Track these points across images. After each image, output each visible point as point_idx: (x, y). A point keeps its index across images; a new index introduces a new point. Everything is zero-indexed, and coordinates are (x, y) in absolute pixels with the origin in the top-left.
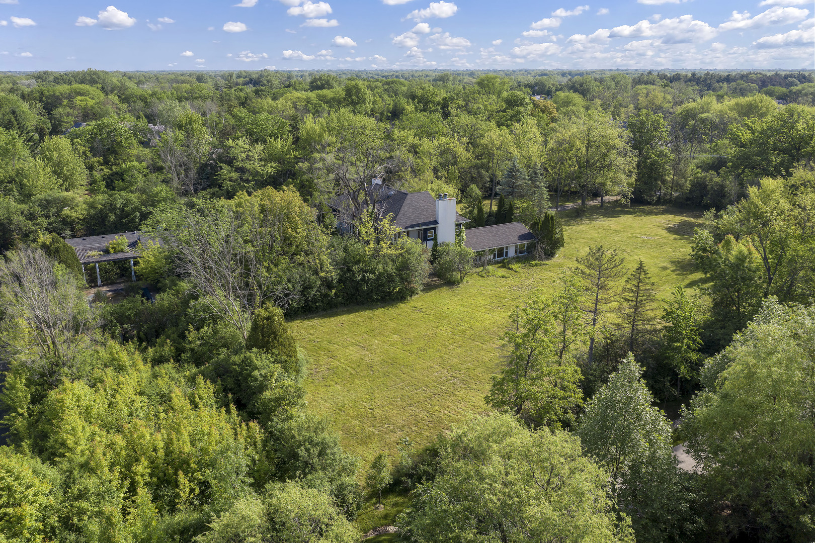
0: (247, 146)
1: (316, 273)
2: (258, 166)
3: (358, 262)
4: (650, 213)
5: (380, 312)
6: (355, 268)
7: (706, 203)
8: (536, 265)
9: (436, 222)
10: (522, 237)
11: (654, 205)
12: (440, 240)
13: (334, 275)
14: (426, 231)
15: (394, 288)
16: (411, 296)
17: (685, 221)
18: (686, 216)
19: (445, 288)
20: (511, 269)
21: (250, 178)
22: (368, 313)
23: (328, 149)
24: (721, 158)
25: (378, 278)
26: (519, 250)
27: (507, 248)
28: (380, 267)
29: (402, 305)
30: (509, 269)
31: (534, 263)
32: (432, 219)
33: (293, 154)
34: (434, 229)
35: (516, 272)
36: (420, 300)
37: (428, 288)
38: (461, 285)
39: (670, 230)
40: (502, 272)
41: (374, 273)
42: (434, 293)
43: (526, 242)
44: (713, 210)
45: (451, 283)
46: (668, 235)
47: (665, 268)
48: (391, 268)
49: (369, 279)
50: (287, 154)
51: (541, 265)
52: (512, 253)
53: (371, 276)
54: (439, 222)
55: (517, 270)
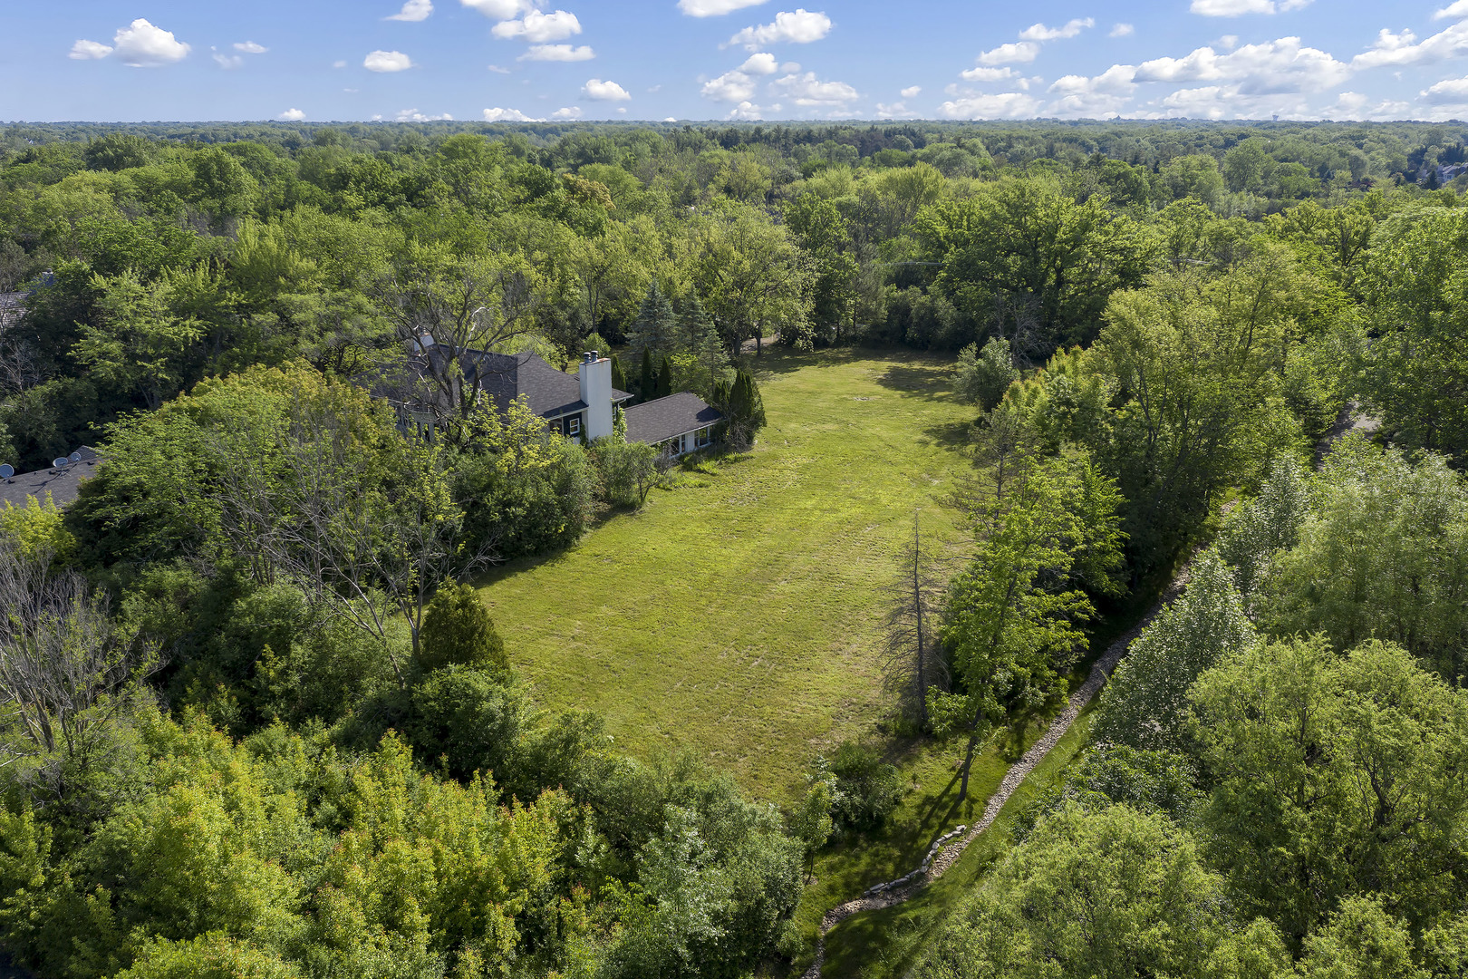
0: (137, 287)
1: (423, 517)
2: (165, 327)
3: (488, 488)
4: (836, 361)
5: (541, 571)
6: (489, 500)
7: (913, 338)
8: (736, 460)
9: (582, 404)
10: (702, 416)
11: (833, 347)
12: (591, 436)
13: (457, 517)
14: (567, 420)
15: (557, 526)
16: (578, 538)
17: (896, 369)
18: (892, 361)
19: (622, 518)
20: (704, 471)
21: (151, 351)
22: (522, 577)
23: (304, 284)
24: (907, 266)
25: (530, 511)
26: (700, 441)
27: (683, 437)
28: (530, 493)
29: (572, 556)
30: (700, 471)
31: (731, 457)
32: (574, 399)
33: (234, 297)
34: (579, 415)
35: (713, 475)
36: (592, 543)
37: (601, 519)
38: (644, 508)
39: (884, 382)
40: (692, 478)
41: (521, 505)
42: (609, 527)
43: (710, 424)
44: (974, 347)
45: (626, 507)
46: (887, 391)
47: (925, 443)
48: (547, 492)
49: (516, 517)
50: (218, 299)
51: (745, 459)
52: (690, 446)
53: (520, 511)
54: (589, 401)
55: (715, 471)
